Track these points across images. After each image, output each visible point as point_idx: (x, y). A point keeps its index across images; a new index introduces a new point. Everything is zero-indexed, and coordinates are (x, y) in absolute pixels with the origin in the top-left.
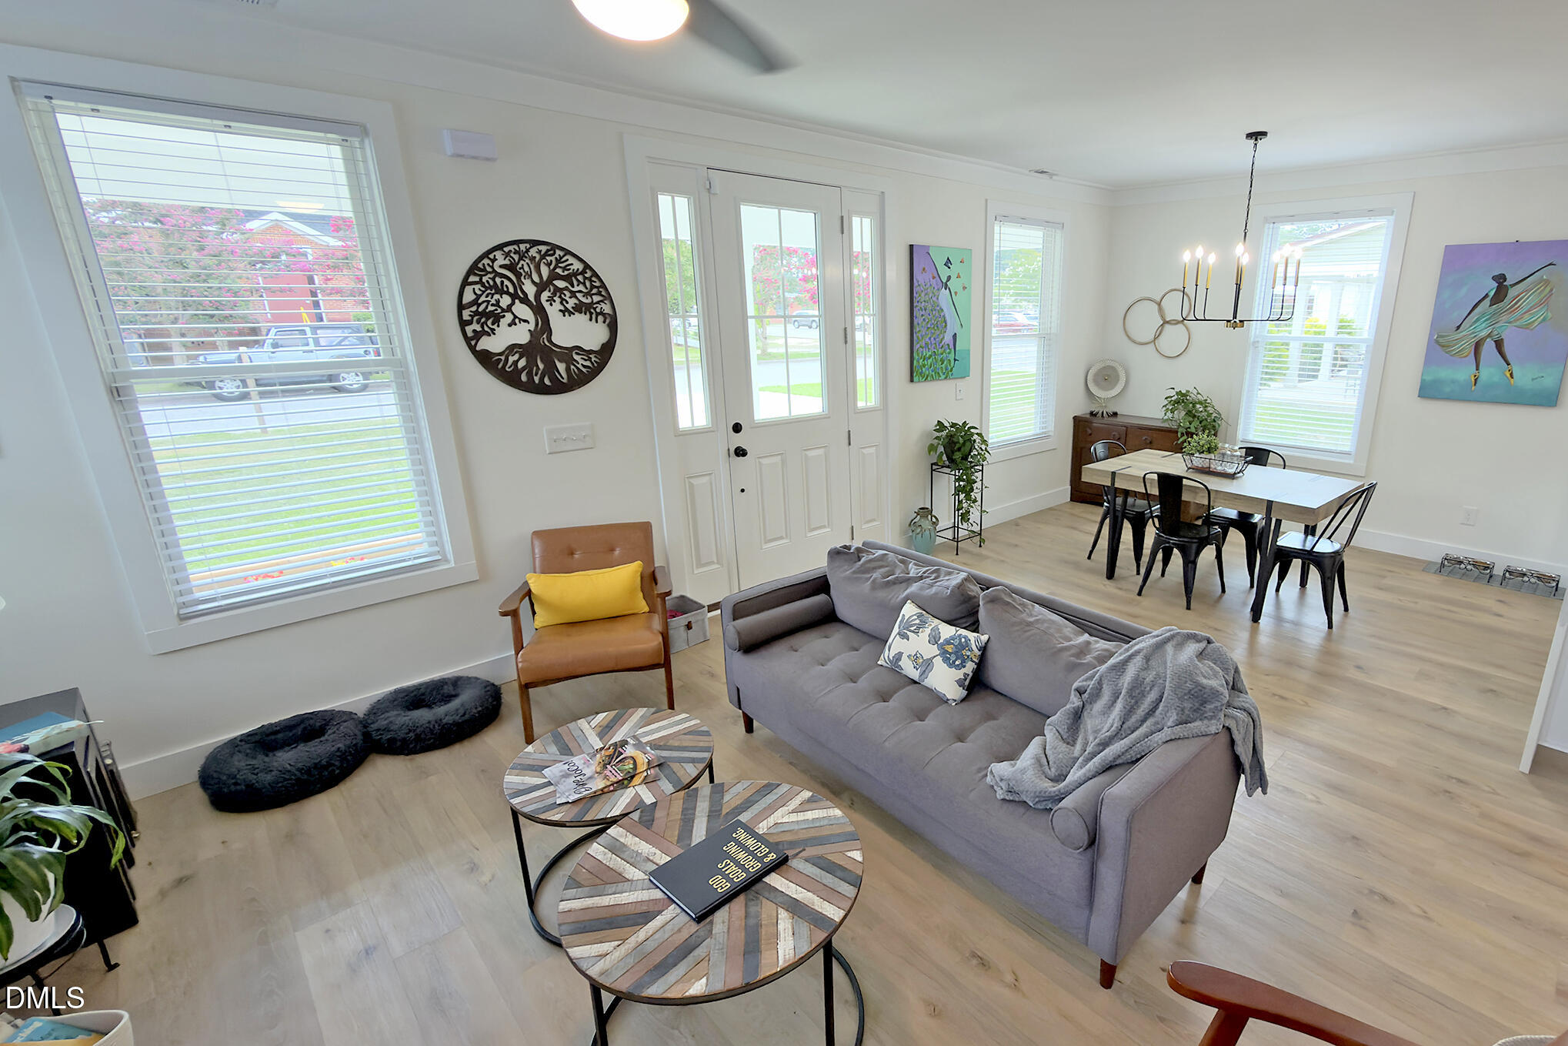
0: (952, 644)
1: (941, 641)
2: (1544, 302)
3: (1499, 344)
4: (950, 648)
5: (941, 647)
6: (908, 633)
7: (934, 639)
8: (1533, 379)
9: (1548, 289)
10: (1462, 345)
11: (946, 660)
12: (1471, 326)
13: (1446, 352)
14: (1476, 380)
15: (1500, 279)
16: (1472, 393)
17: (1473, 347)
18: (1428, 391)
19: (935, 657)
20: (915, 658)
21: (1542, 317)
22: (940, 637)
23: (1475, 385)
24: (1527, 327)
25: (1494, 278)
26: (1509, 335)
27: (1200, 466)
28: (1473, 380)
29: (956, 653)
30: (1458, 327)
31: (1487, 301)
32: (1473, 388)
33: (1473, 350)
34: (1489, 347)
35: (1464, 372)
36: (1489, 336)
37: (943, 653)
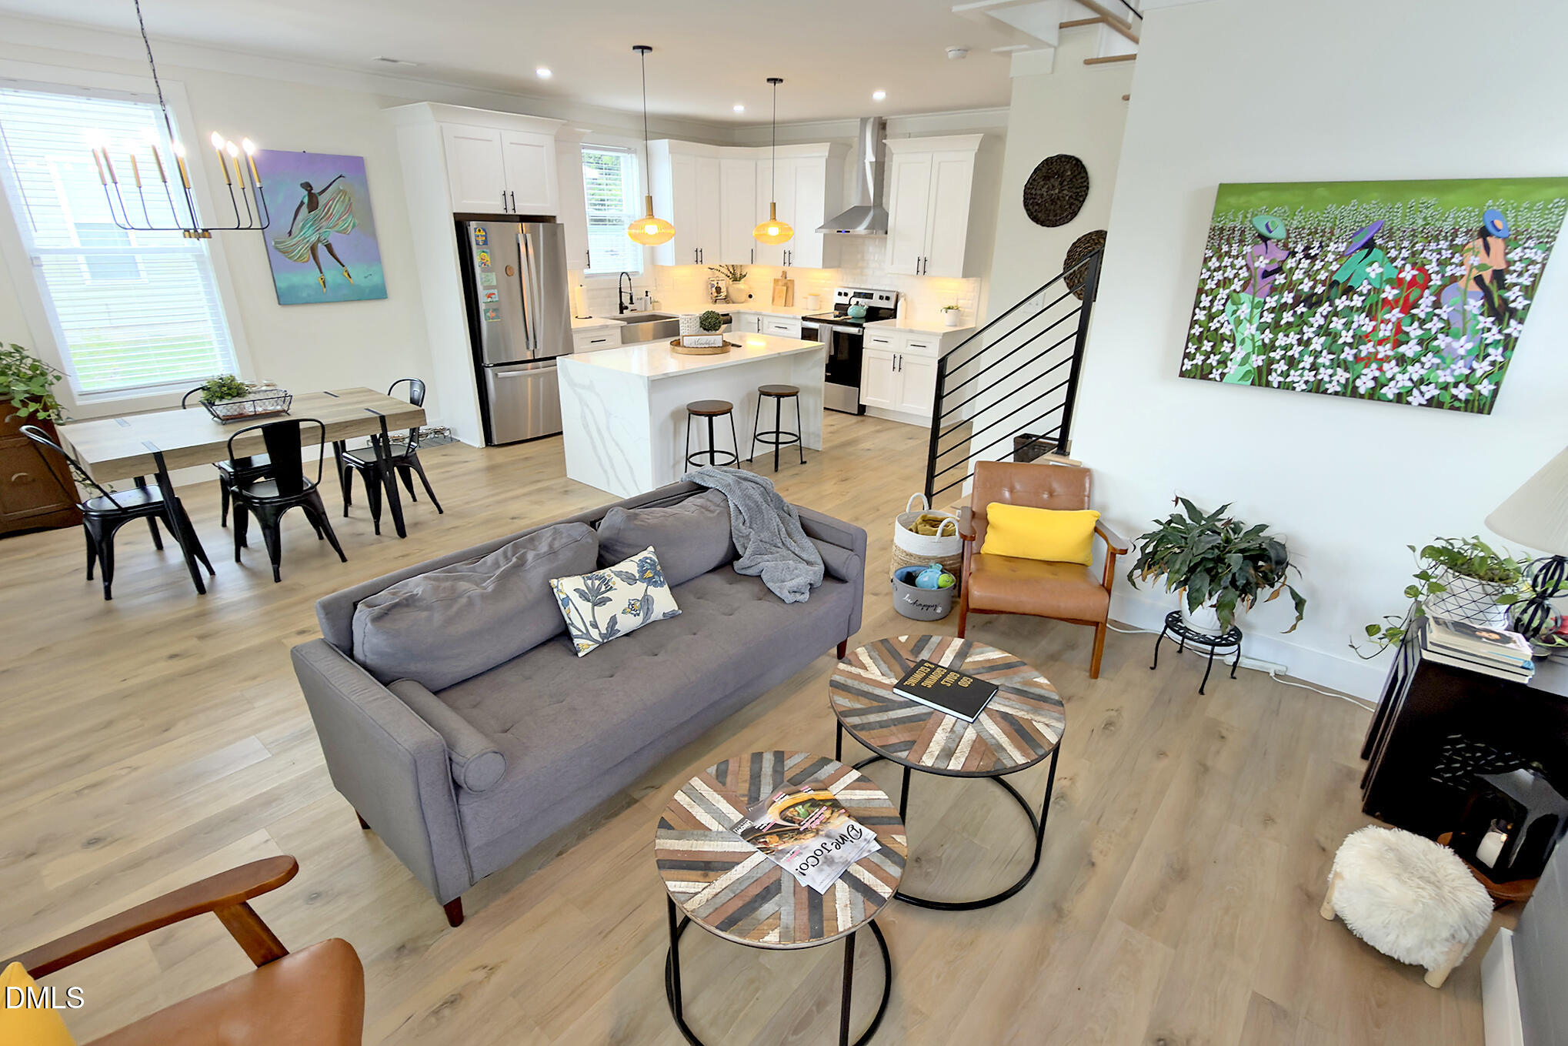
0: (647, 569)
1: (637, 576)
2: (349, 209)
3: (329, 247)
4: (649, 574)
5: (642, 579)
6: (604, 595)
7: (630, 579)
8: (366, 277)
9: (347, 198)
10: (301, 250)
11: (655, 584)
12: (301, 232)
13: (289, 258)
14: (324, 282)
15: (307, 186)
16: (324, 295)
17: (310, 252)
18: (285, 298)
19: (646, 590)
20: (632, 608)
21: (352, 224)
22: (633, 575)
23: (325, 286)
24: (344, 231)
25: (302, 185)
26: (333, 238)
27: (236, 413)
28: (322, 284)
29: (655, 574)
30: (290, 233)
31: (305, 209)
32: (325, 290)
33: (311, 256)
34: (322, 251)
35: (312, 277)
36: (319, 240)
37: (649, 582)
